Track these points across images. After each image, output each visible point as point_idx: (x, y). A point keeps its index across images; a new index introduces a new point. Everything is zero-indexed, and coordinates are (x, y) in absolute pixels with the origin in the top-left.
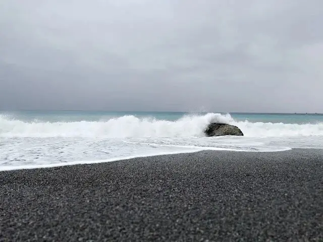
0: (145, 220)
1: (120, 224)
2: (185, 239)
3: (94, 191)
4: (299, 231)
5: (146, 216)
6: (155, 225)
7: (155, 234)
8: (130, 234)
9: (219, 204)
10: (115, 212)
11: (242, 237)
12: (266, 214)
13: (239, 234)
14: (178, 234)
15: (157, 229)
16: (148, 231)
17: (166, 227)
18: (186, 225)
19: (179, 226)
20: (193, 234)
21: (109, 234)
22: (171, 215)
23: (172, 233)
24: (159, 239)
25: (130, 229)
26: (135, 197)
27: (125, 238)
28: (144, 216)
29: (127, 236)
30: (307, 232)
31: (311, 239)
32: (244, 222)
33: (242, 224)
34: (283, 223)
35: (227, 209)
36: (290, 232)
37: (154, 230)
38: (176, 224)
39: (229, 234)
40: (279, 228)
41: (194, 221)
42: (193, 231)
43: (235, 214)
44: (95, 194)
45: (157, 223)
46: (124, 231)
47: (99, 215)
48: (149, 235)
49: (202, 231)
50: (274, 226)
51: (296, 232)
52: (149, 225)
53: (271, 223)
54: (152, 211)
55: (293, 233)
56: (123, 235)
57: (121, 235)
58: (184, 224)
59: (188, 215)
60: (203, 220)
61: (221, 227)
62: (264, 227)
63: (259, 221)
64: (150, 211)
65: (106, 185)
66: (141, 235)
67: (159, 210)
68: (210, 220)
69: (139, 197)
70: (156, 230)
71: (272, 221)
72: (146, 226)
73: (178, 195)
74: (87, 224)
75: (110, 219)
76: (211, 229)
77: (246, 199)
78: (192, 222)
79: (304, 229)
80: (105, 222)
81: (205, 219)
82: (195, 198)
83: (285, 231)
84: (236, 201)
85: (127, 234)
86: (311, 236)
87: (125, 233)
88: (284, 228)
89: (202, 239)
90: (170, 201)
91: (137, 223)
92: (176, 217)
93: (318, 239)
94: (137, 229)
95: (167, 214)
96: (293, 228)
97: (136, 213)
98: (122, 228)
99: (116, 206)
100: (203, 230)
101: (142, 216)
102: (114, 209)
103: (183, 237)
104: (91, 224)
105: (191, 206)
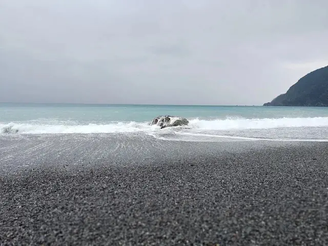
0: (86, 221)
1: (58, 227)
2: (126, 234)
3: (29, 194)
4: (230, 214)
5: (87, 217)
6: (96, 224)
7: (95, 233)
8: (68, 237)
9: (162, 196)
10: (52, 216)
11: (180, 225)
12: (204, 201)
13: (178, 222)
14: (119, 231)
15: (98, 229)
16: (88, 231)
17: (108, 224)
18: (129, 220)
19: (121, 222)
20: (134, 228)
21: (43, 240)
22: (113, 212)
23: (113, 230)
24: (99, 238)
25: (68, 232)
26: (77, 197)
27: (60, 241)
28: (85, 216)
29: (64, 240)
30: (236, 214)
31: (239, 220)
32: (184, 211)
33: (182, 212)
34: (218, 208)
35: (170, 200)
36: (222, 216)
37: (94, 229)
38: (118, 221)
39: (169, 223)
40: (213, 213)
41: (137, 215)
42: (135, 225)
43: (176, 204)
44: (29, 198)
45: (99, 222)
46: (60, 235)
47: (32, 220)
48: (89, 235)
49: (144, 225)
50: (209, 212)
51: (227, 214)
52: (89, 225)
53: (207, 209)
54: (94, 210)
55: (224, 215)
56: (58, 239)
57: (56, 240)
58: (126, 219)
59: (131, 210)
60: (146, 213)
61: (162, 218)
62: (201, 213)
63: (196, 208)
64: (92, 210)
65: (44, 186)
66: (80, 237)
67: (101, 209)
68: (152, 212)
69: (81, 196)
70: (96, 229)
71: (209, 207)
72: (86, 226)
73: (124, 191)
74: (16, 232)
75: (45, 223)
76: (153, 220)
77: (187, 189)
78: (134, 217)
79: (234, 211)
80: (39, 227)
81: (147, 212)
82: (140, 192)
83: (218, 215)
84: (179, 191)
85: (64, 237)
86: (239, 216)
87: (62, 237)
88: (218, 212)
89: (143, 232)
90: (115, 198)
91: (76, 225)
92: (119, 213)
93: (245, 218)
94: (75, 231)
95: (109, 212)
96: (225, 211)
97: (76, 214)
98: (59, 231)
99: (54, 208)
100: (144, 223)
101: (83, 216)
102: (51, 212)
103: (124, 233)
104: (21, 232)
105: (135, 201)
